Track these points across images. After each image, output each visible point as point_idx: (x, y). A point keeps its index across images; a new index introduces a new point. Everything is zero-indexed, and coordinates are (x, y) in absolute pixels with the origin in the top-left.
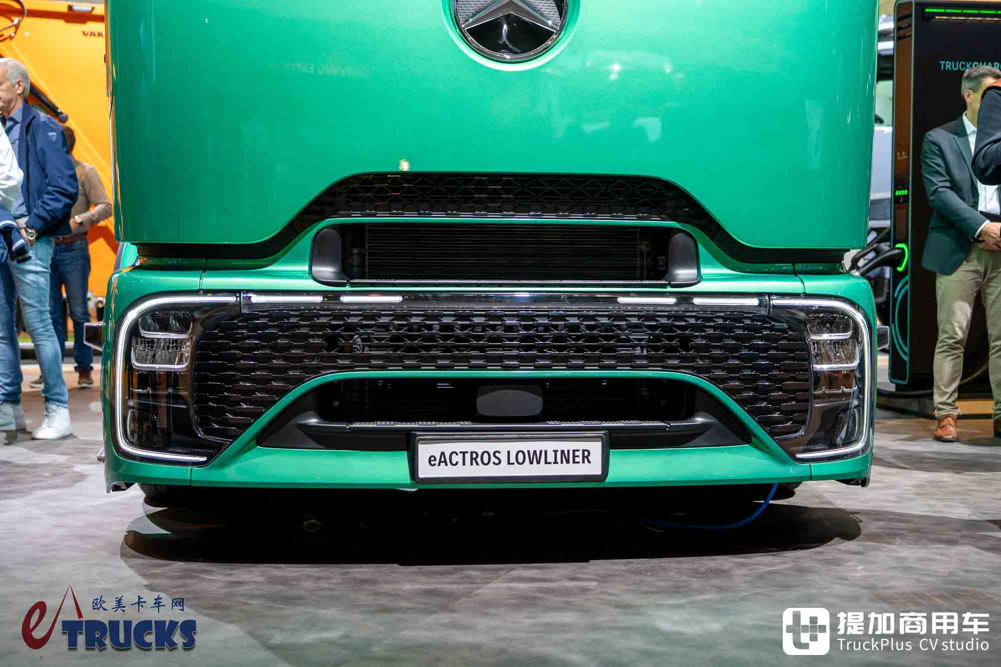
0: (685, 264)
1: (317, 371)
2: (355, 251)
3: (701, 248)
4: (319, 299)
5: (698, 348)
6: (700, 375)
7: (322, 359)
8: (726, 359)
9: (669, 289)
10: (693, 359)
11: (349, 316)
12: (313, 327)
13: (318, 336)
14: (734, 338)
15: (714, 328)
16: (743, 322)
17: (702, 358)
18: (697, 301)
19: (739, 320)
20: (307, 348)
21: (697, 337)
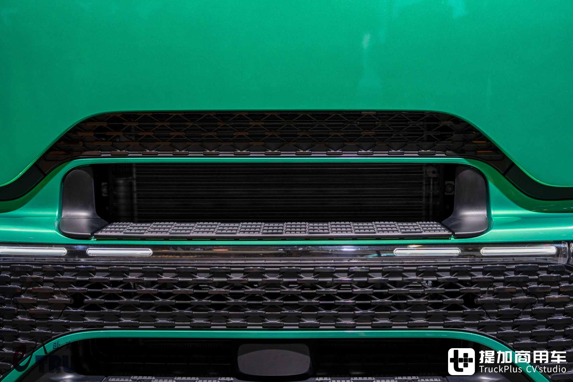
0: (473, 204)
1: (64, 328)
2: (121, 182)
3: (492, 186)
4: (63, 251)
5: (484, 305)
6: (487, 334)
7: (68, 316)
8: (518, 315)
9: (453, 240)
10: (479, 316)
11: (95, 272)
12: (57, 283)
13: (64, 293)
14: (527, 293)
15: (505, 282)
16: (538, 275)
17: (489, 315)
18: (484, 251)
19: (534, 273)
20: (51, 305)
21: (484, 293)
